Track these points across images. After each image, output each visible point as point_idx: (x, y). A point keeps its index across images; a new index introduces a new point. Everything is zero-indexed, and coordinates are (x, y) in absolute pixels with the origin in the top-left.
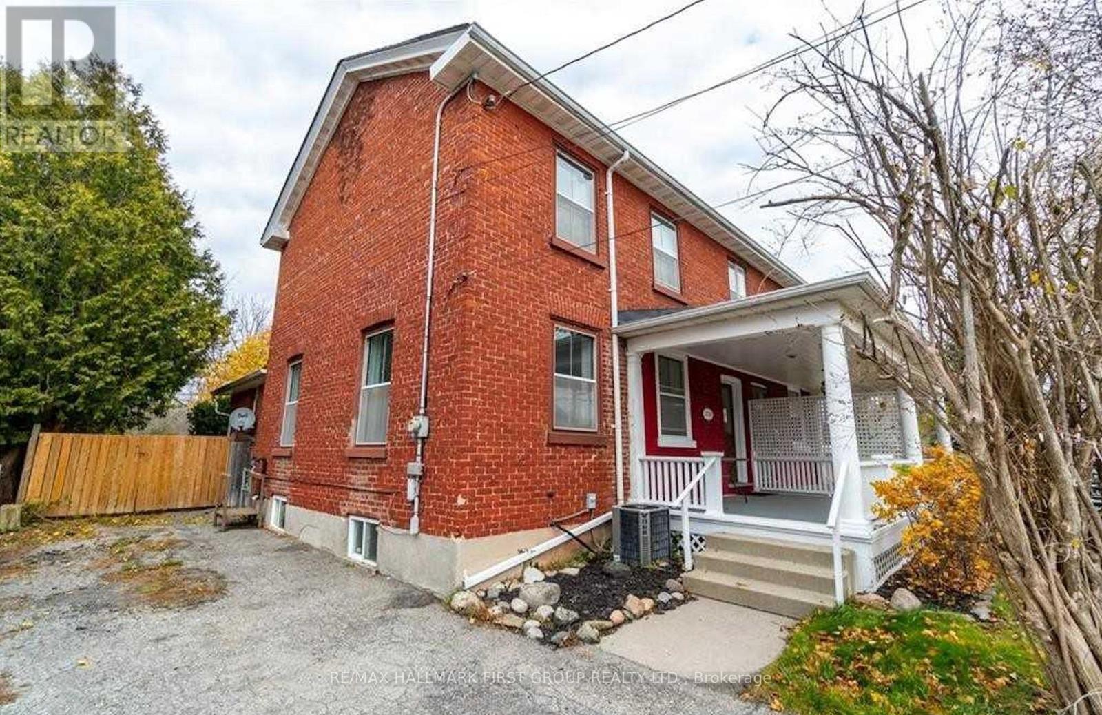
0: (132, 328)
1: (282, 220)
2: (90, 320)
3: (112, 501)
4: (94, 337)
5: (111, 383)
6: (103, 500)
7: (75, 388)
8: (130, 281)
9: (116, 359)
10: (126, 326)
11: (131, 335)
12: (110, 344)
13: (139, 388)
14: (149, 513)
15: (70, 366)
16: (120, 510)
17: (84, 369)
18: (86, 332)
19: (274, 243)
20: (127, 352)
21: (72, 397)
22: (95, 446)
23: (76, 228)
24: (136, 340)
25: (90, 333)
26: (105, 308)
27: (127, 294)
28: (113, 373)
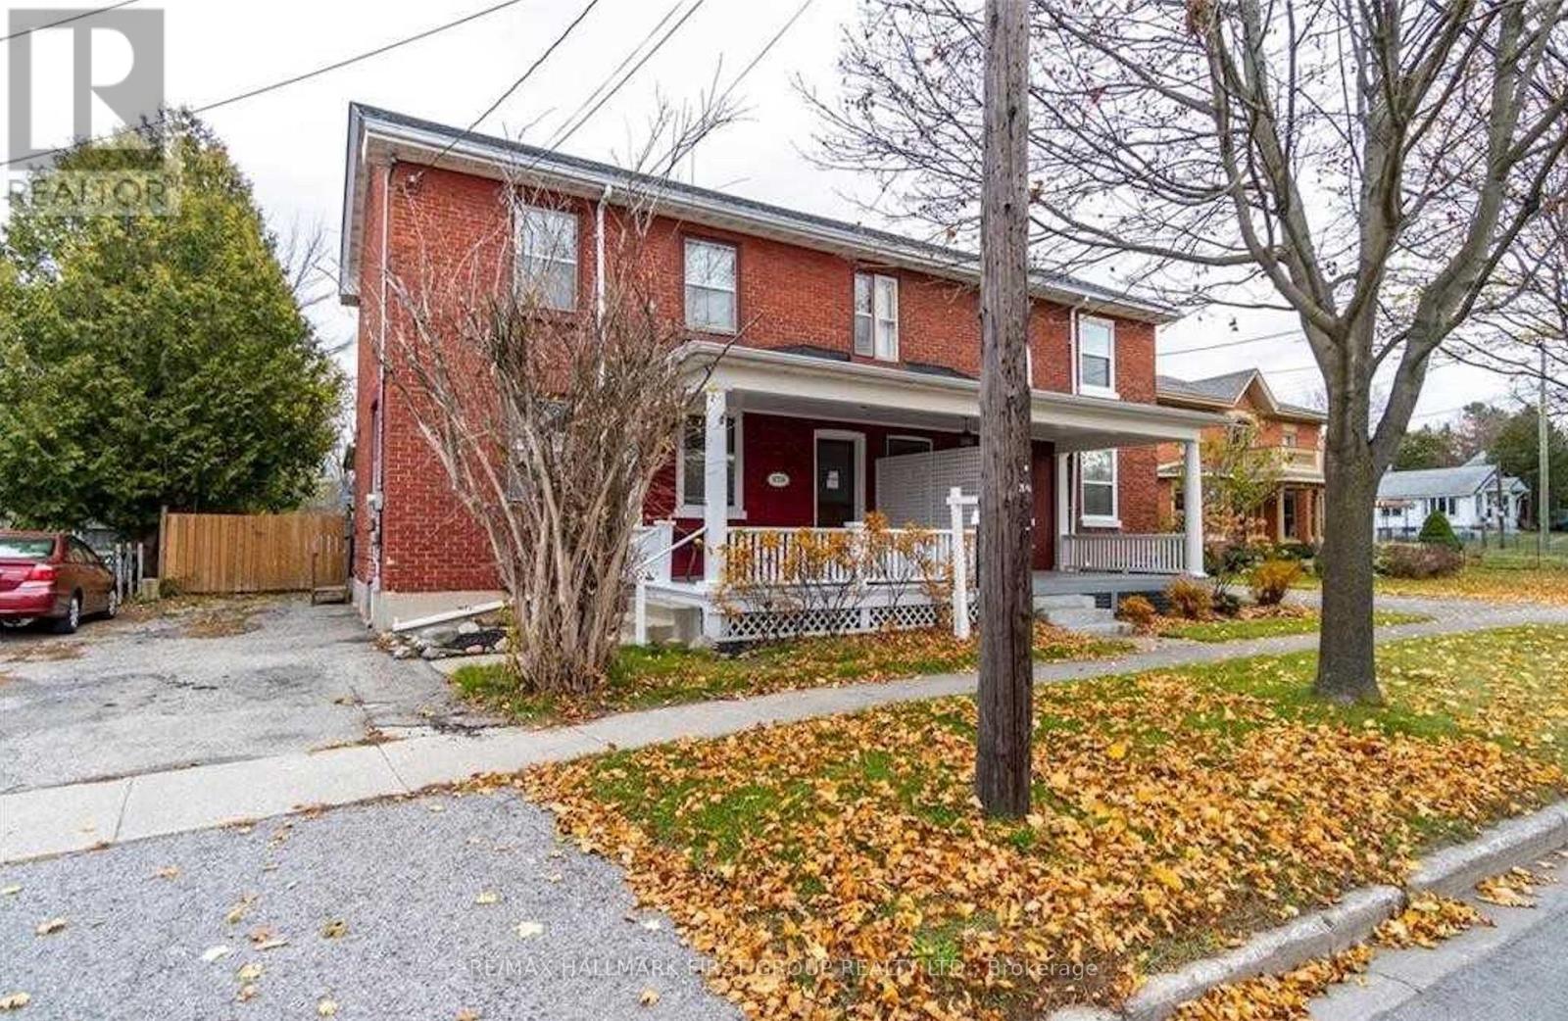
0: (225, 409)
1: (350, 275)
2: (189, 402)
3: (238, 579)
4: (196, 417)
5: (216, 464)
6: (230, 578)
7: (185, 471)
8: (217, 360)
9: (216, 441)
10: (221, 405)
11: (226, 415)
12: (210, 426)
13: (243, 469)
14: (271, 592)
15: (178, 449)
16: (247, 588)
17: (190, 452)
18: (189, 414)
19: (346, 300)
20: (227, 433)
21: (187, 479)
22: (216, 525)
23: (160, 312)
24: (231, 420)
25: (192, 414)
26: (200, 389)
27: (216, 374)
28: (217, 455)
